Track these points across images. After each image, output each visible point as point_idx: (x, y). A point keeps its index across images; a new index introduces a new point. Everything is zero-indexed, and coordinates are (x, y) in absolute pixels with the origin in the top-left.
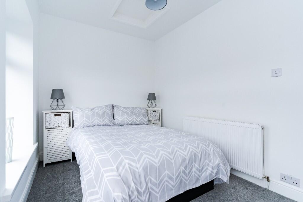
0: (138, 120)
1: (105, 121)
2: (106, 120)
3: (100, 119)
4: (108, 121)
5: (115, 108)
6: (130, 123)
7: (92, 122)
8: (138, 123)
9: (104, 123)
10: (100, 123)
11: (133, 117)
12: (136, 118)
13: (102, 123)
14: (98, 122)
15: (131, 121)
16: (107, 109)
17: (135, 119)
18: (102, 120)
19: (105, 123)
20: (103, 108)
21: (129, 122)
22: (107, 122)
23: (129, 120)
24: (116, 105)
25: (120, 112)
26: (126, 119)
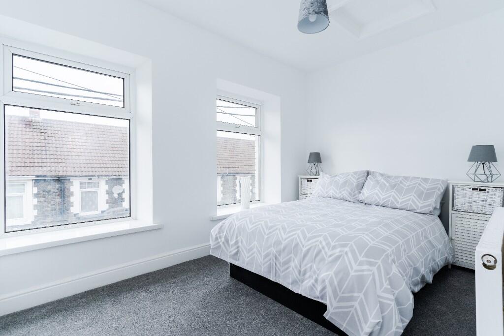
0: (400, 201)
1: (342, 193)
2: (346, 191)
3: (336, 190)
4: (348, 194)
5: (369, 176)
6: (381, 203)
7: (327, 193)
8: (398, 206)
9: (340, 196)
10: (336, 195)
11: (390, 194)
12: (395, 195)
13: (338, 196)
14: (333, 194)
15: (383, 199)
16: (354, 177)
17: (394, 197)
18: (338, 192)
19: (342, 196)
20: (349, 175)
21: (379, 200)
22: (345, 195)
23: (379, 198)
24: (373, 172)
25: (372, 183)
26: (375, 195)
